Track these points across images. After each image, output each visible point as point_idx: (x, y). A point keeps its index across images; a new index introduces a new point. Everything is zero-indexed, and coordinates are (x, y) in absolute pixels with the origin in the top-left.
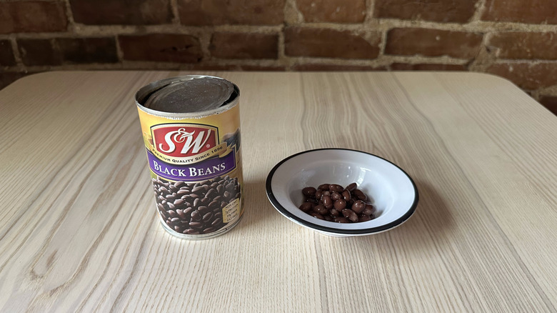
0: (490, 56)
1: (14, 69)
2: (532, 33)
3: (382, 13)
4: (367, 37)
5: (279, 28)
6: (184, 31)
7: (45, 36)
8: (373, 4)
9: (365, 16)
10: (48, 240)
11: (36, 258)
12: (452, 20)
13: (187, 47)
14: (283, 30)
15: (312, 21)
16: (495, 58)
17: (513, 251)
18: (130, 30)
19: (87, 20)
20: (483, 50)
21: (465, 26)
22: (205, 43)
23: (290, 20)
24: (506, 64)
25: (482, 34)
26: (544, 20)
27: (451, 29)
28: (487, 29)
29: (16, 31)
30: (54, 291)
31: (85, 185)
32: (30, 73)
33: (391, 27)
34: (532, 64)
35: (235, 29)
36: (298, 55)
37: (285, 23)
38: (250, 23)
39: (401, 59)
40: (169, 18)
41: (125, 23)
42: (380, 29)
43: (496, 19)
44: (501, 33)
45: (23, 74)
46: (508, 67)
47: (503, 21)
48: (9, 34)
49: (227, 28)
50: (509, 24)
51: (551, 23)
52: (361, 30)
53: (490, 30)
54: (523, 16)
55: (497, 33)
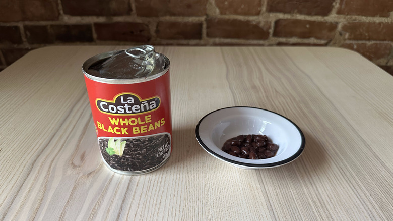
0: (342, 38)
1: (21, 46)
2: (370, 23)
3: (271, 9)
4: (261, 25)
5: (203, 18)
6: (139, 20)
7: (43, 23)
8: (265, 3)
9: (260, 11)
10: (77, 146)
11: (73, 156)
12: (317, 14)
13: (141, 31)
14: (206, 20)
15: (225, 14)
16: (345, 40)
17: (371, 149)
18: (102, 20)
19: (72, 12)
20: (337, 34)
21: (326, 18)
22: (153, 29)
23: (210, 13)
24: (352, 44)
25: (337, 23)
26: (377, 14)
27: (317, 20)
28: (340, 20)
29: (24, 20)
30: (89, 174)
32: (32, 49)
33: (277, 18)
34: (369, 43)
35: (173, 19)
36: (215, 37)
37: (207, 15)
38: (183, 15)
39: (283, 40)
40: (129, 11)
41: (98, 15)
42: (270, 20)
43: (346, 13)
44: (349, 23)
45: (27, 50)
46: (353, 45)
47: (351, 15)
48: (17, 22)
49: (168, 18)
50: (355, 17)
51: (381, 16)
52: (257, 20)
53: (342, 21)
54: (363, 11)
55: (346, 22)
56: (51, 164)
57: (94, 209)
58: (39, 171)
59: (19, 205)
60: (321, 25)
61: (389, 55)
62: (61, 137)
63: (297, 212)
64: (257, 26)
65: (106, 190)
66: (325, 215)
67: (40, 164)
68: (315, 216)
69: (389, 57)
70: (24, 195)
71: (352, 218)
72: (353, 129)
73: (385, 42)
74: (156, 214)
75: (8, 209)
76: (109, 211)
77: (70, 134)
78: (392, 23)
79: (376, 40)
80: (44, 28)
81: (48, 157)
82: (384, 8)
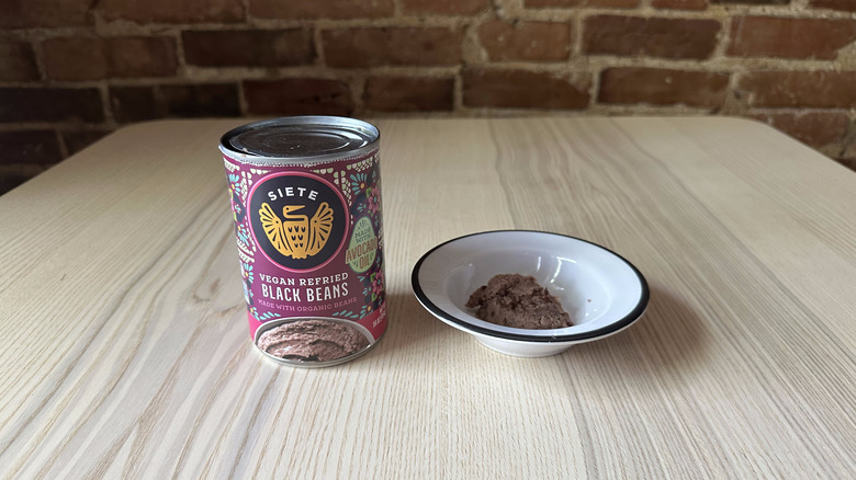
0: (740, 104)
2: (796, 73)
3: (592, 48)
4: (574, 79)
5: (455, 70)
6: (330, 75)
7: (146, 82)
8: (580, 37)
9: (569, 53)
10: (205, 272)
11: (196, 285)
12: (687, 56)
13: (334, 96)
14: (462, 73)
15: (499, 60)
16: (748, 107)
18: (257, 74)
19: (202, 61)
20: (731, 96)
21: (705, 64)
22: (357, 91)
23: (470, 59)
24: (763, 114)
25: (728, 74)
26: (810, 55)
27: (685, 68)
28: (733, 68)
29: (109, 76)
30: (226, 312)
33: (605, 67)
34: (799, 114)
35: (397, 71)
36: (480, 105)
37: (463, 63)
38: (417, 63)
39: (619, 110)
40: (310, 57)
41: (251, 64)
42: (590, 69)
43: (746, 54)
44: (753, 73)
46: (765, 118)
47: (755, 56)
48: (98, 80)
49: (387, 70)
50: (764, 60)
51: (820, 57)
52: (565, 71)
53: (738, 69)
54: (781, 48)
55: (747, 72)
56: (156, 296)
57: (232, 361)
58: (133, 306)
59: (96, 355)
60: (697, 78)
61: (844, 136)
62: (175, 257)
64: (563, 83)
67: (135, 297)
69: (845, 141)
70: (106, 340)
73: (833, 111)
75: (77, 359)
77: (191, 253)
78: (843, 71)
79: (811, 106)
80: (147, 91)
81: (149, 286)
82: (823, 41)
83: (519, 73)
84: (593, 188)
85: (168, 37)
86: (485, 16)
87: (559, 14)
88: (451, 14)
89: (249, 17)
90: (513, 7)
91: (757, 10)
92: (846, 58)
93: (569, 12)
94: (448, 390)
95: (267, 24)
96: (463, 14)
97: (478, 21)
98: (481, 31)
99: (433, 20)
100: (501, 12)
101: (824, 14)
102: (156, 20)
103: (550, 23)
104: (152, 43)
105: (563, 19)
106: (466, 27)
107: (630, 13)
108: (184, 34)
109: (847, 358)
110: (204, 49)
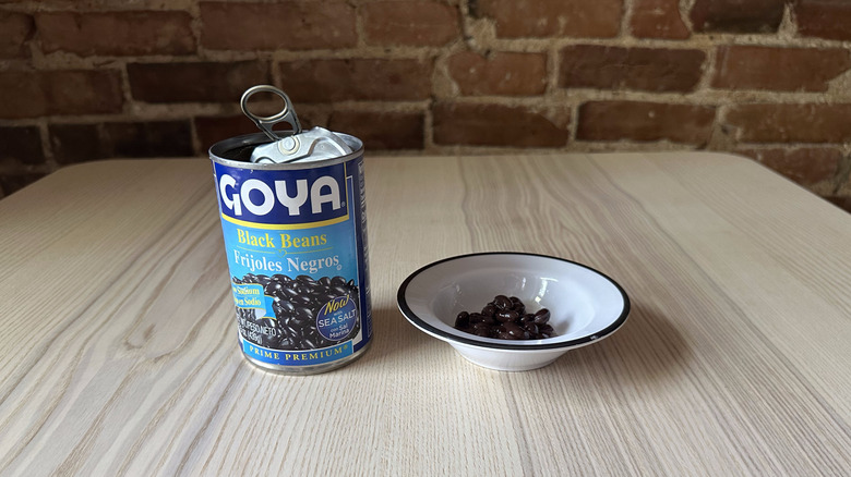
0: (728, 139)
1: (39, 168)
2: (785, 105)
3: (570, 81)
4: (551, 115)
5: (424, 105)
7: (90, 119)
8: (556, 69)
9: (546, 85)
10: (139, 318)
11: (129, 331)
12: (670, 89)
14: (431, 107)
15: (471, 94)
16: (736, 143)
18: (211, 110)
19: (150, 95)
20: (718, 131)
21: (690, 97)
23: (441, 93)
24: (752, 150)
25: (714, 108)
26: (800, 87)
27: (669, 102)
28: (719, 101)
29: (49, 113)
30: (158, 359)
31: (177, 270)
33: (584, 100)
34: (790, 149)
35: (362, 106)
36: (453, 143)
37: (433, 97)
38: (383, 98)
39: (600, 145)
41: (204, 100)
42: (568, 104)
43: (732, 86)
44: (740, 106)
46: (756, 153)
47: (742, 89)
48: (36, 117)
49: (351, 105)
50: (751, 93)
51: (809, 90)
52: (541, 106)
53: (725, 102)
54: (768, 81)
55: (734, 106)
56: (85, 344)
57: (161, 409)
58: (60, 354)
60: (678, 110)
61: (837, 173)
62: (109, 304)
63: (567, 412)
64: (540, 119)
65: (190, 381)
66: (623, 416)
67: (62, 345)
68: (603, 418)
69: (839, 178)
70: (27, 390)
71: (679, 420)
72: (714, 285)
73: (827, 146)
74: (284, 416)
76: (190, 413)
77: (127, 297)
78: (834, 104)
79: (803, 141)
80: (91, 129)
81: (78, 333)
82: (814, 72)
83: (493, 107)
84: (562, 226)
85: (111, 70)
86: (455, 47)
87: (535, 45)
88: (419, 45)
89: (200, 48)
90: (484, 37)
91: (743, 39)
92: (838, 90)
93: (545, 42)
94: (391, 435)
95: (221, 57)
96: (431, 45)
97: (447, 52)
98: (451, 62)
99: (400, 52)
100: (472, 42)
101: (813, 43)
102: (99, 53)
103: (525, 54)
104: (94, 76)
105: (538, 50)
106: (435, 59)
107: (610, 43)
108: (130, 67)
109: (811, 397)
110: (152, 84)
